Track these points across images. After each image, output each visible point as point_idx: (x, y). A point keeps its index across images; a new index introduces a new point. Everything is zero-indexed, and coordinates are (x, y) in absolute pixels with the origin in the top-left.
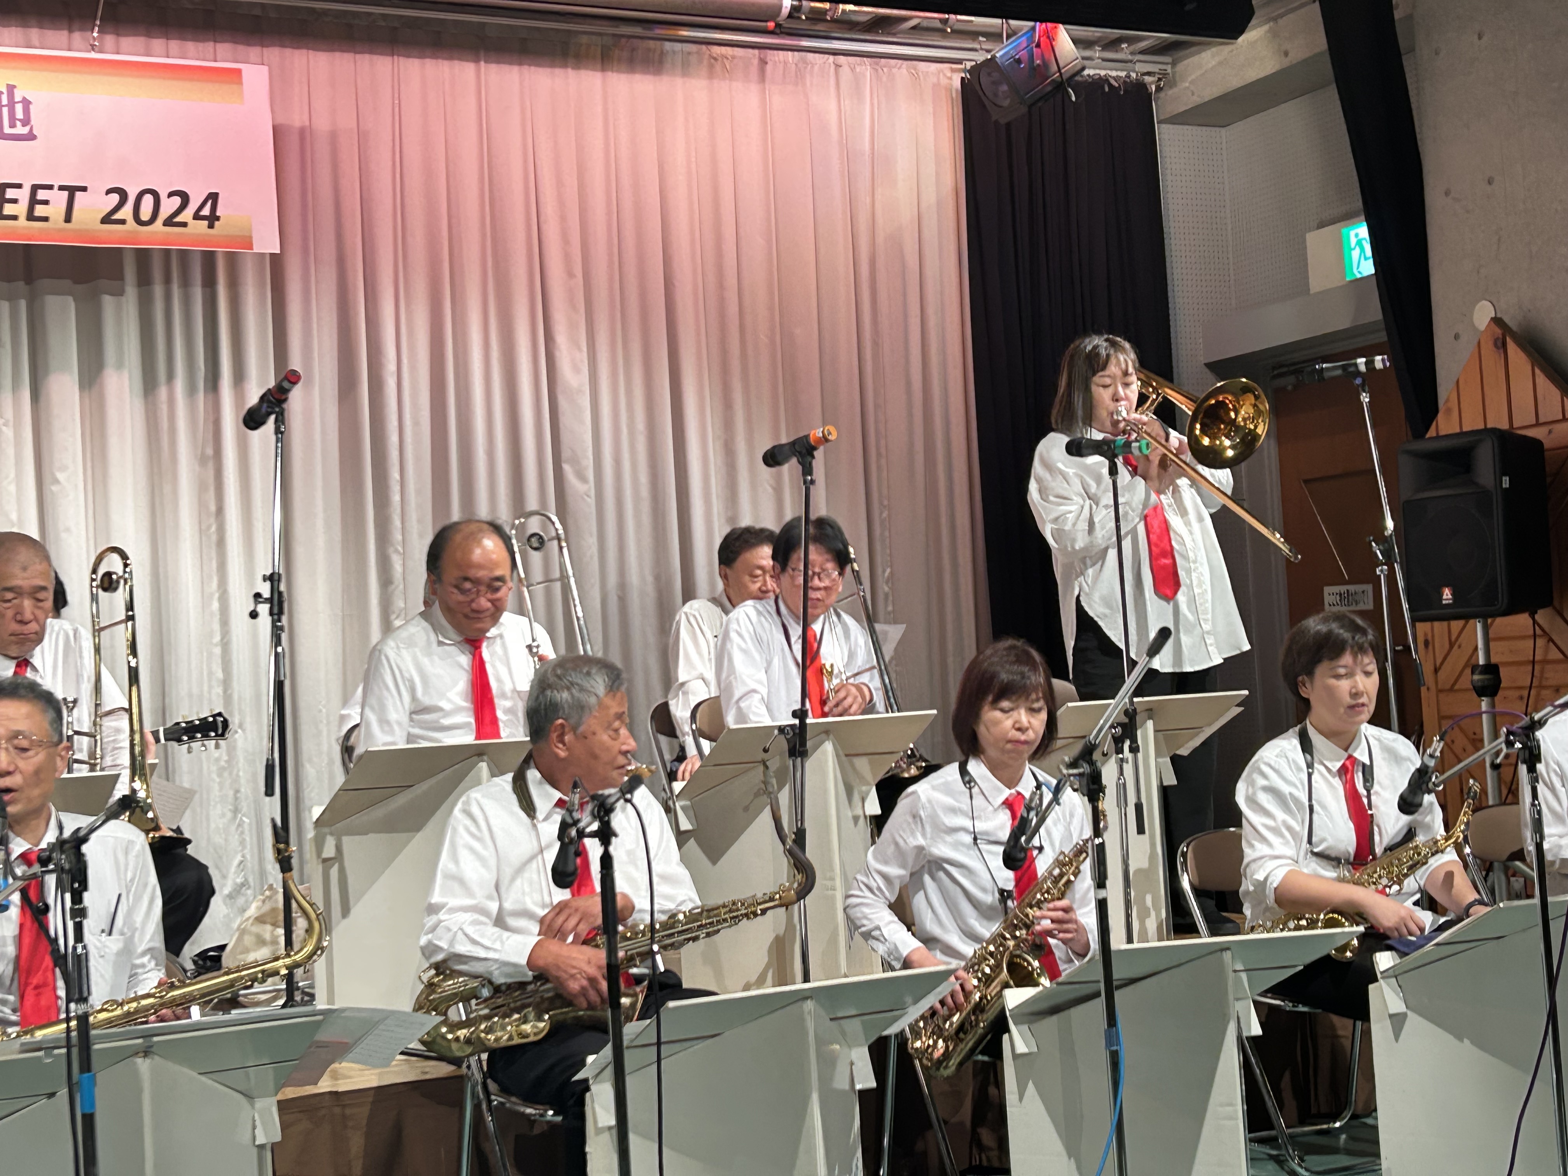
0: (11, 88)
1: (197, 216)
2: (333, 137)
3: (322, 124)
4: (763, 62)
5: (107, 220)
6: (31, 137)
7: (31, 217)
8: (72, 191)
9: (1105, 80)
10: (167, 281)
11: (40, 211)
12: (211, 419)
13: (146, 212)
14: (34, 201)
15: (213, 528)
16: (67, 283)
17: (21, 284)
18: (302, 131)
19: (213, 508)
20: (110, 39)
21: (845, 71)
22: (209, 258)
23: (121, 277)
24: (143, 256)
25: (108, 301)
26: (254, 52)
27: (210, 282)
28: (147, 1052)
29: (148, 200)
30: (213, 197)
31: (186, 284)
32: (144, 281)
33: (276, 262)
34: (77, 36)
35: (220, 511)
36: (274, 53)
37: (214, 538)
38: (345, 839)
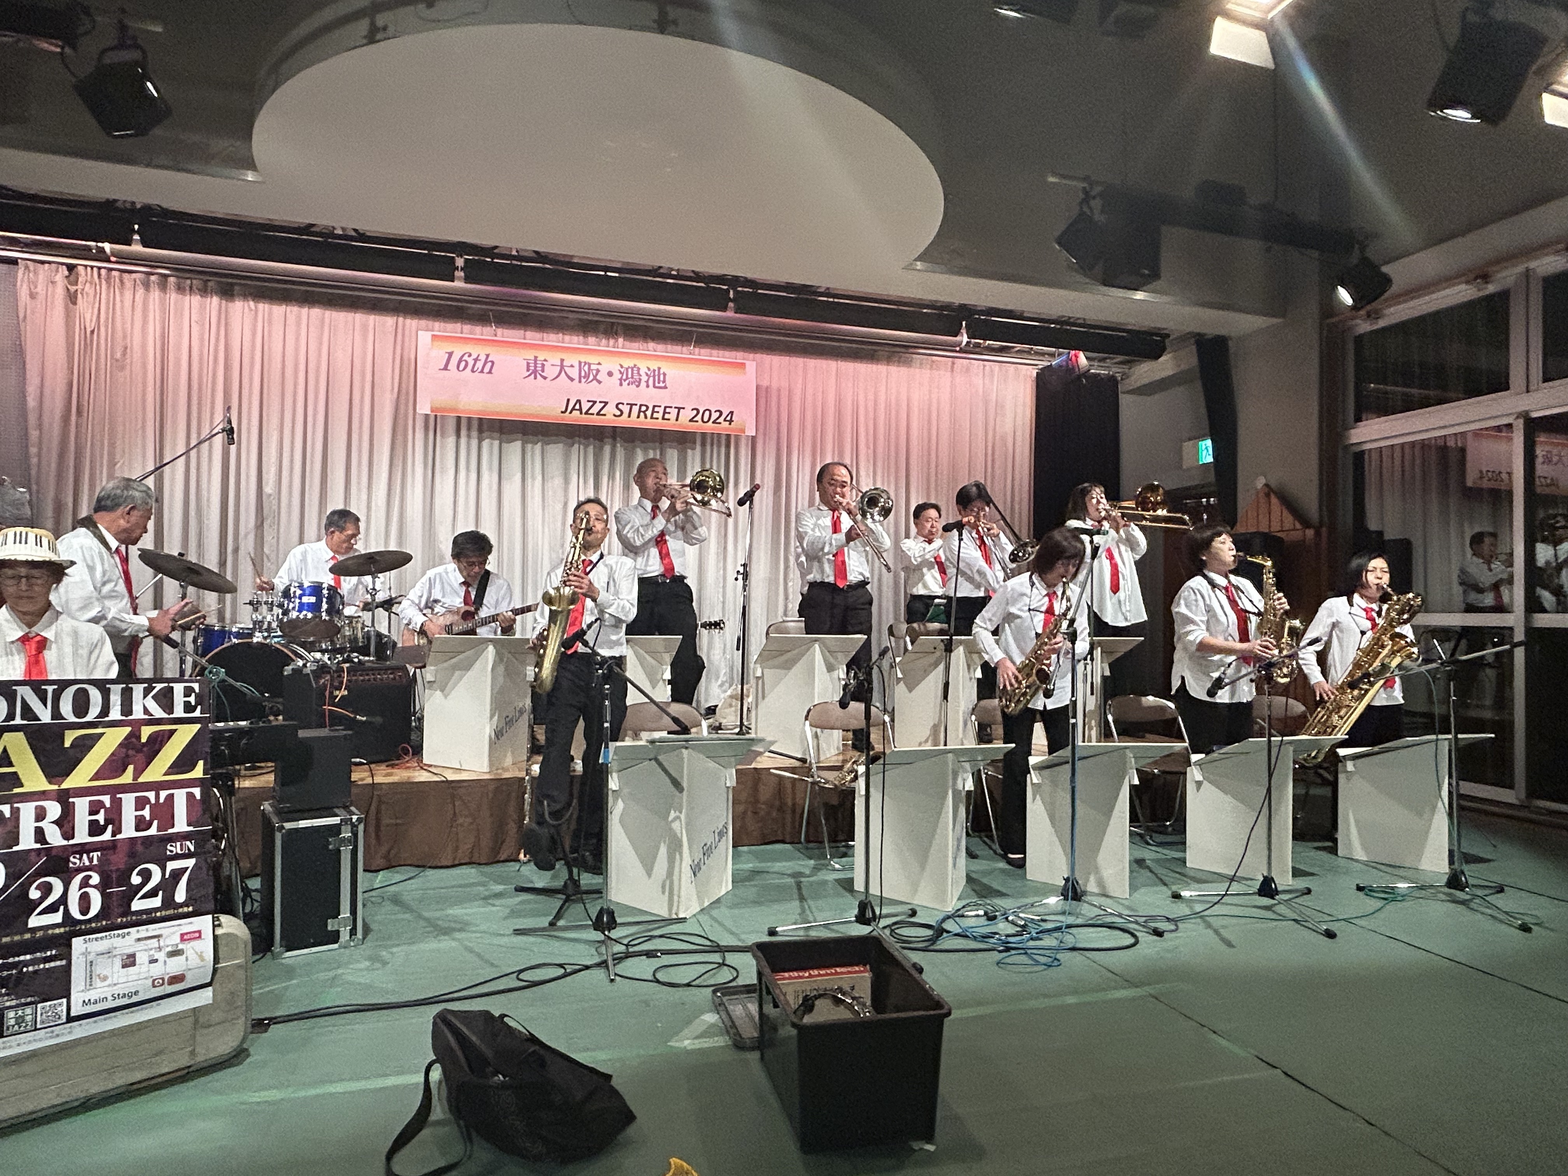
0: (659, 369)
1: (725, 420)
2: (779, 390)
3: (775, 385)
4: (953, 363)
5: (691, 420)
6: (665, 387)
7: (663, 419)
8: (679, 409)
9: (1099, 374)
10: (712, 445)
11: (667, 416)
13: (706, 419)
14: (665, 413)
16: (675, 444)
17: (657, 444)
18: (767, 388)
20: (697, 350)
21: (987, 368)
22: (728, 436)
23: (695, 443)
24: (704, 435)
25: (689, 451)
26: (751, 356)
27: (728, 446)
28: (687, 748)
29: (707, 413)
30: (732, 413)
31: (719, 446)
32: (703, 445)
33: (754, 439)
34: (685, 349)
35: (726, 535)
36: (758, 356)
38: (766, 671)
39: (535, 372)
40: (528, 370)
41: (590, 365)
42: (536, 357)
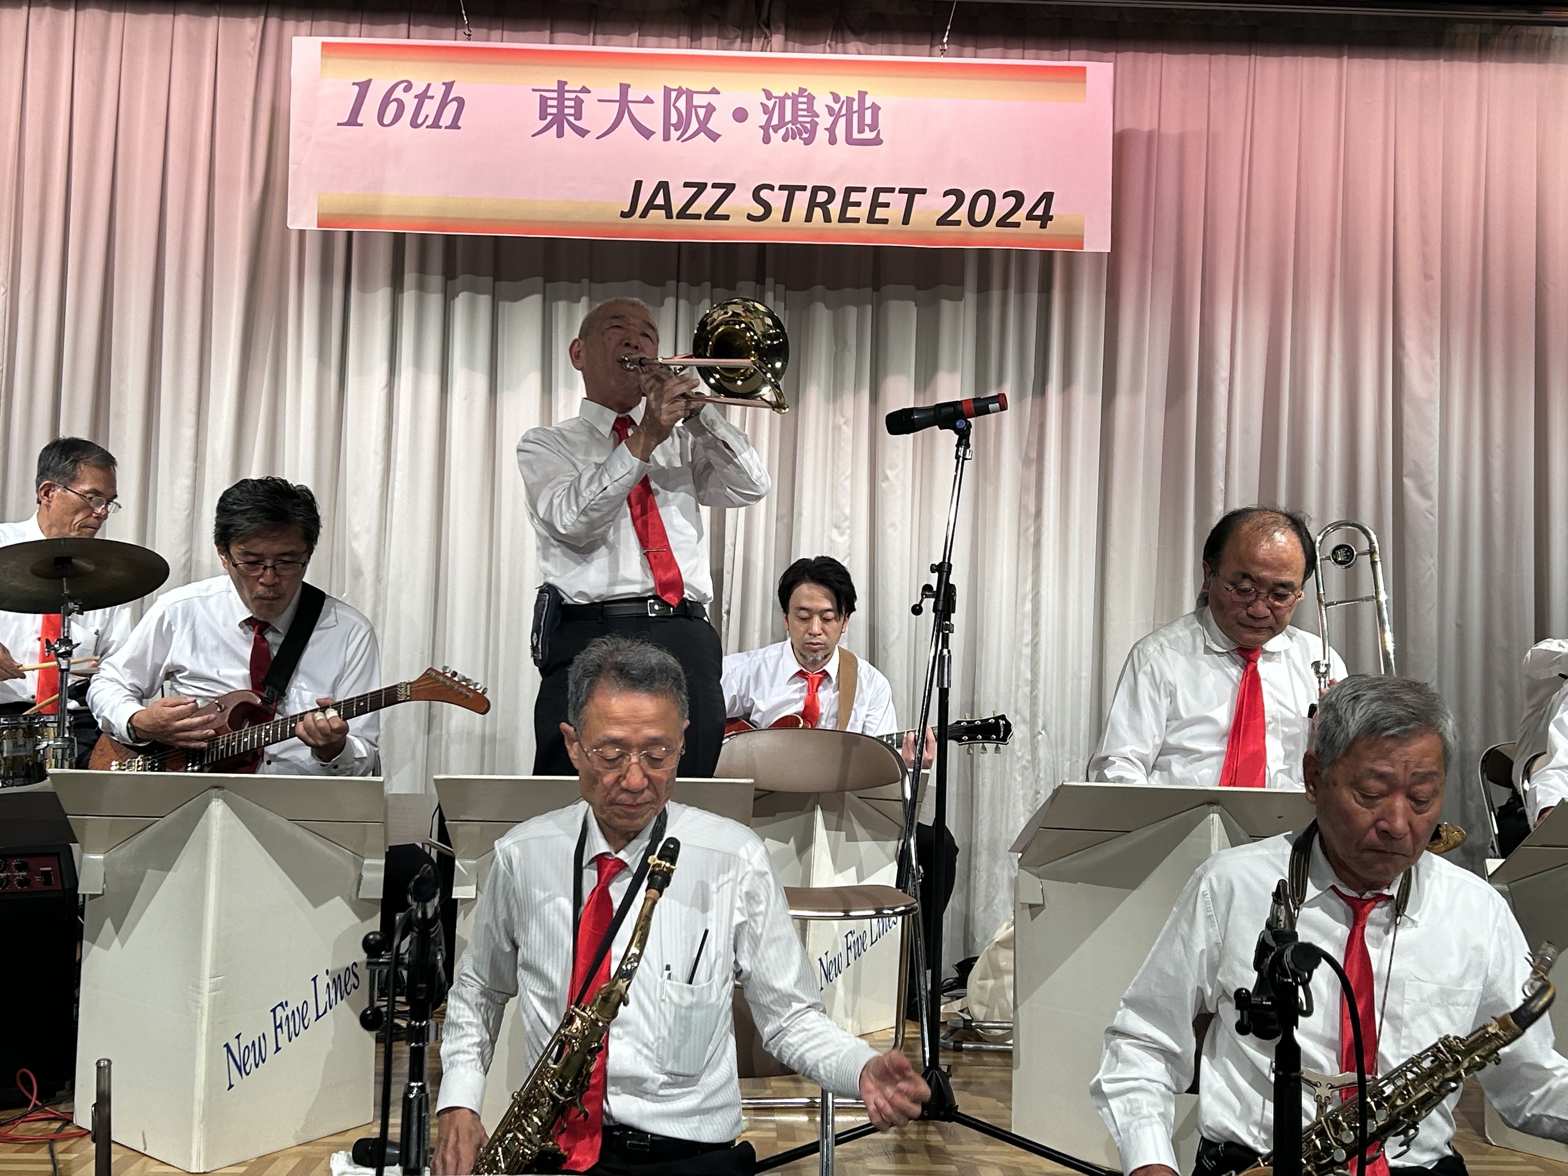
0: (862, 95)
1: (1030, 217)
2: (1182, 140)
3: (1171, 128)
5: (943, 221)
6: (877, 141)
7: (871, 219)
8: (911, 193)
10: (1007, 287)
11: (880, 213)
12: (1038, 423)
13: (980, 216)
14: (875, 204)
15: (1032, 530)
16: (912, 288)
17: (868, 290)
18: (1150, 135)
19: (1032, 509)
22: (1045, 260)
23: (961, 283)
24: (983, 257)
25: (947, 306)
27: (1046, 288)
29: (984, 200)
30: (1048, 197)
31: (1023, 289)
32: (985, 287)
33: (1112, 262)
37: (1032, 540)
39: (559, 121)
40: (543, 117)
41: (690, 94)
42: (562, 84)
